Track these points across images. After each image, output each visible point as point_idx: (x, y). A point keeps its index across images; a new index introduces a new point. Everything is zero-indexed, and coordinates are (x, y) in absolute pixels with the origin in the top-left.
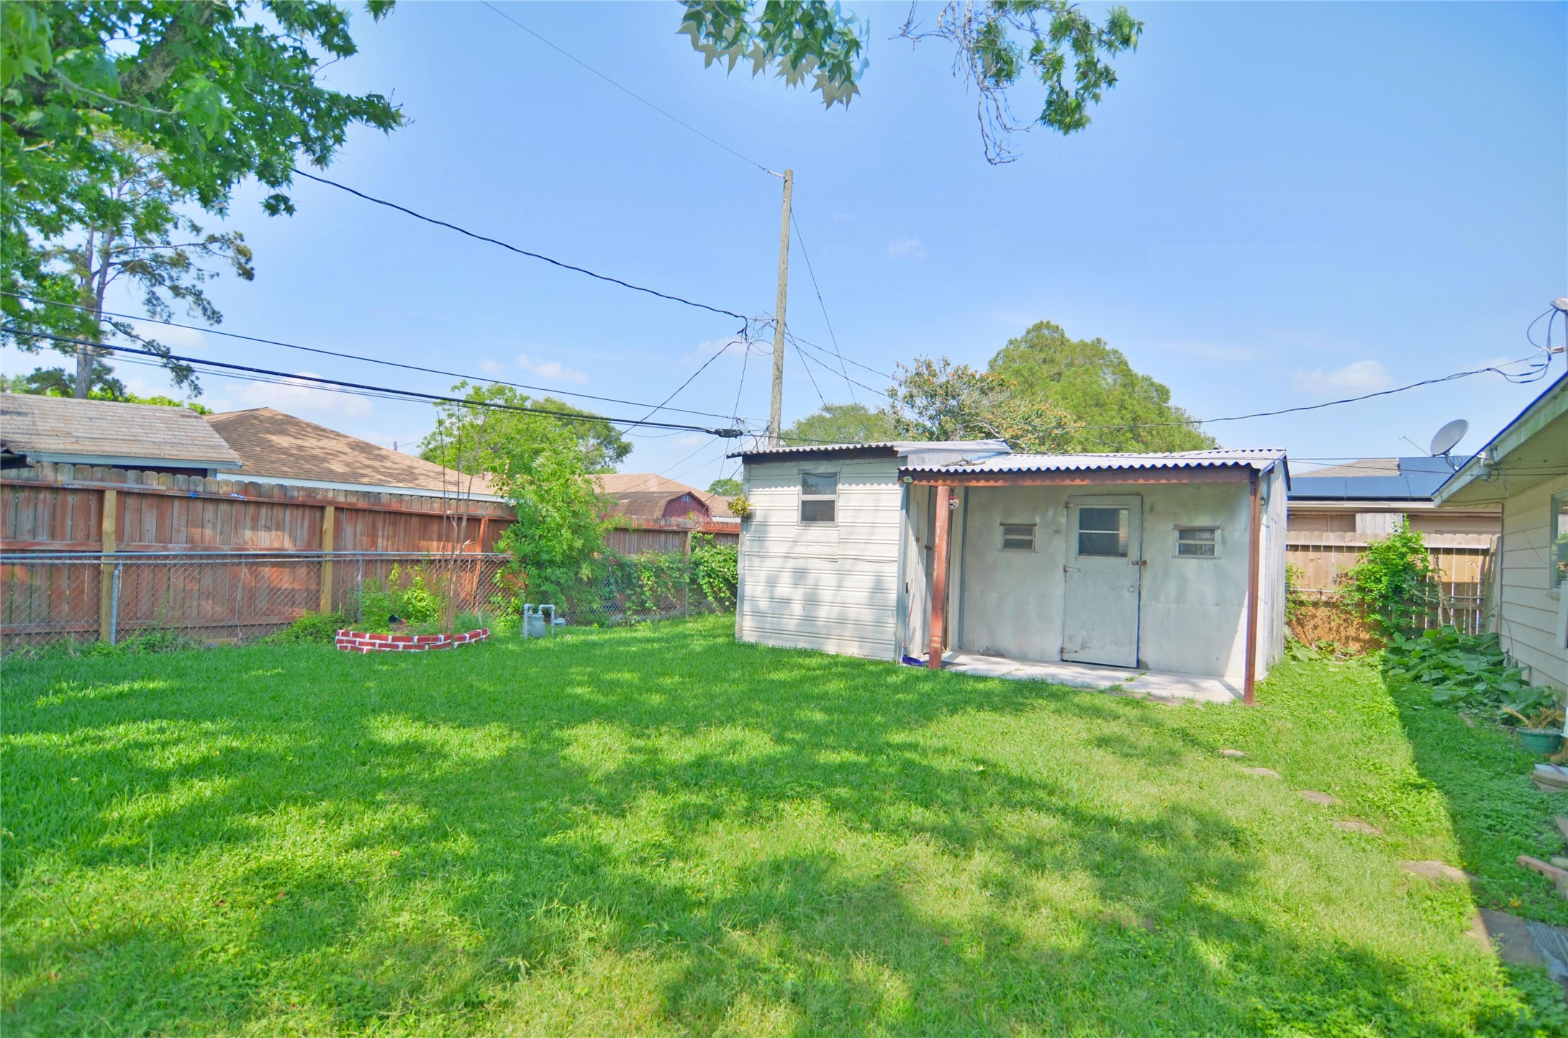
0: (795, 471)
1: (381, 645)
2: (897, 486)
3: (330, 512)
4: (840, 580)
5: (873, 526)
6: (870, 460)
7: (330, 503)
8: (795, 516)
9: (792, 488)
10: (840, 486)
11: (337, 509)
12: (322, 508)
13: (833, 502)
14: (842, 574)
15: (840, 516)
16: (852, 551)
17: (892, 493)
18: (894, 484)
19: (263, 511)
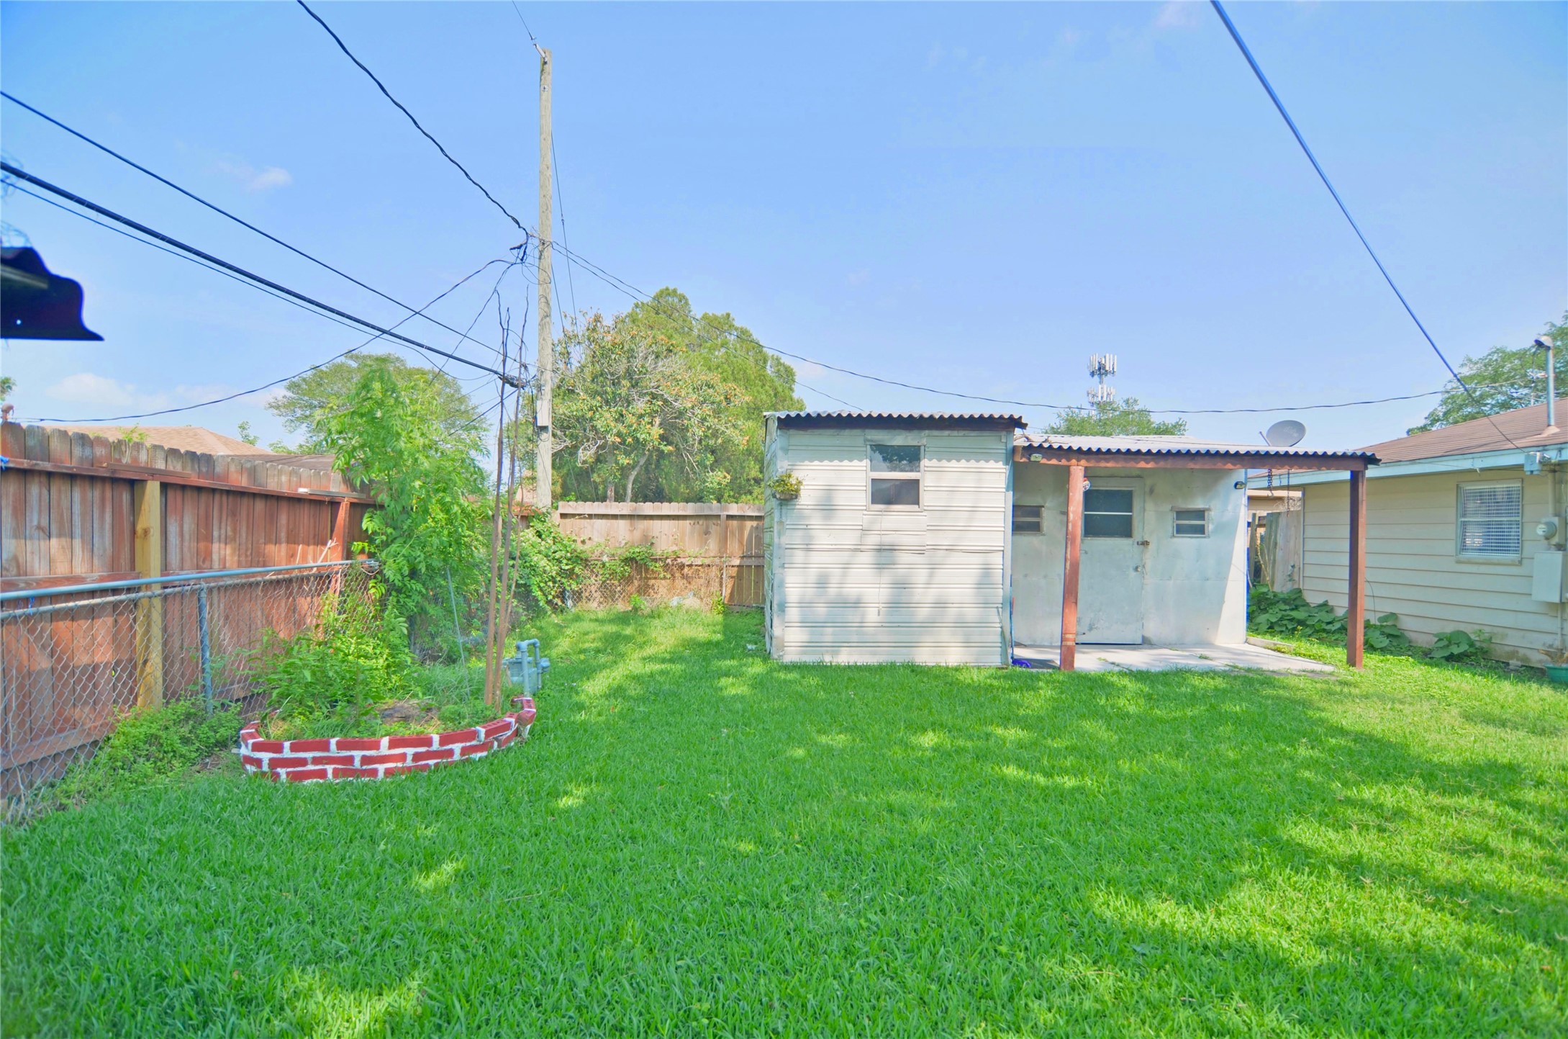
0: (860, 441)
1: (417, 757)
2: (1000, 464)
3: (153, 489)
4: (931, 575)
5: (974, 510)
6: (966, 433)
7: (154, 473)
8: (863, 498)
9: (856, 462)
10: (925, 463)
11: (165, 487)
12: (134, 485)
13: (917, 482)
14: (933, 567)
15: (925, 497)
16: (945, 540)
17: (995, 474)
18: (997, 461)
19: (35, 490)
